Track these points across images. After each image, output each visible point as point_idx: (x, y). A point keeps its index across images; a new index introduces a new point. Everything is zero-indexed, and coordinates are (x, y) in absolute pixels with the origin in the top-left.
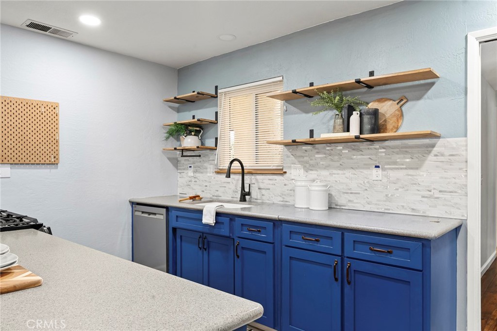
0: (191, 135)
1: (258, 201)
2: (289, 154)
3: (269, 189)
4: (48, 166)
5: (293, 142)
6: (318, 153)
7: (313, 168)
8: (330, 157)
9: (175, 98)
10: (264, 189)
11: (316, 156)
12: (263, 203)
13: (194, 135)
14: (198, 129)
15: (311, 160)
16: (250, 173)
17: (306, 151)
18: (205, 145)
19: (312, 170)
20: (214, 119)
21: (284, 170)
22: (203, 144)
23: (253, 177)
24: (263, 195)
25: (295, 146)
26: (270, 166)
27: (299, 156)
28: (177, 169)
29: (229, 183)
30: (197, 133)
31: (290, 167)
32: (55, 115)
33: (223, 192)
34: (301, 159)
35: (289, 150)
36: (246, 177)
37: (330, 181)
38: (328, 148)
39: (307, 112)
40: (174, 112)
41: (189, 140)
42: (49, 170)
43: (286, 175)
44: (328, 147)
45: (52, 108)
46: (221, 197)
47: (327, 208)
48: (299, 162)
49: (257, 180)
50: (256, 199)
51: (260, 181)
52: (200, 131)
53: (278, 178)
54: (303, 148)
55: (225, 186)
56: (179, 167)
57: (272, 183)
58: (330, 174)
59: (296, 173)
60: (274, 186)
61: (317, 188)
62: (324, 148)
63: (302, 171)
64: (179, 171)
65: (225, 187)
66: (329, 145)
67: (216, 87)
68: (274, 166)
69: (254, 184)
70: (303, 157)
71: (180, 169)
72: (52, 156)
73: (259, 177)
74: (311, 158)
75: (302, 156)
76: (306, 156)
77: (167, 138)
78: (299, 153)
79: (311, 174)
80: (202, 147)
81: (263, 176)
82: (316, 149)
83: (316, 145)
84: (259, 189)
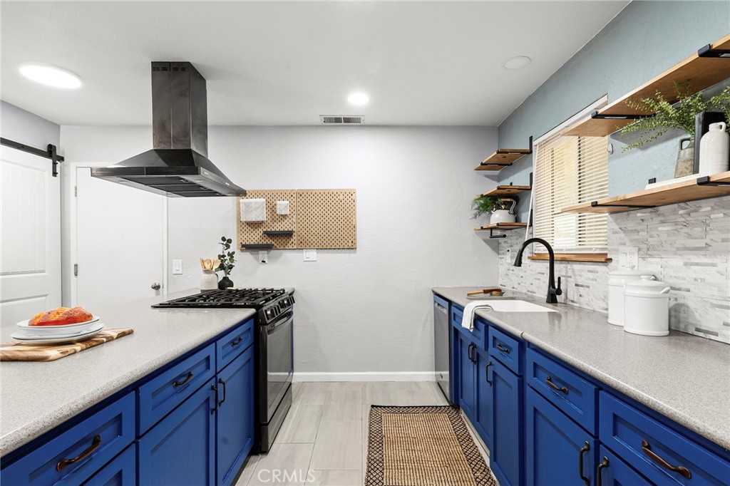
0: (501, 209)
1: (575, 304)
2: (616, 227)
3: (588, 287)
4: (348, 251)
5: (593, 206)
6: (662, 222)
7: (656, 252)
8: (685, 230)
9: (482, 164)
10: (582, 286)
11: (660, 229)
12: (580, 309)
13: (505, 209)
14: (509, 200)
15: (651, 236)
16: (563, 260)
17: (642, 220)
18: (520, 222)
19: (651, 256)
20: (528, 184)
21: (609, 257)
22: (517, 220)
23: (569, 266)
24: (580, 296)
25: (626, 213)
26: (591, 249)
27: (632, 231)
28: (498, 254)
29: (543, 274)
30: (508, 206)
31: (617, 250)
32: (352, 201)
33: (538, 288)
34: (635, 236)
35: (616, 220)
36: (556, 266)
37: (684, 279)
38: (681, 212)
39: (643, 147)
40: (494, 182)
41: (497, 216)
42: (348, 255)
43: (611, 265)
44: (682, 209)
45: (350, 195)
46: (535, 293)
47: (668, 332)
48: (632, 241)
49: (573, 271)
50: (573, 301)
51: (577, 273)
52: (511, 203)
53: (600, 268)
54: (639, 215)
55: (538, 277)
56: (500, 252)
57: (591, 277)
58: (686, 264)
59: (626, 260)
60: (594, 282)
61: (638, 292)
62: (675, 212)
63: (636, 257)
64: (500, 256)
65: (539, 279)
66: (682, 204)
67: (531, 139)
68: (596, 249)
69: (570, 277)
70: (637, 232)
71: (501, 254)
72: (350, 241)
73: (577, 267)
74: (651, 233)
75: (635, 230)
76: (643, 231)
78: (631, 225)
79: (651, 263)
80: (516, 224)
81: (581, 266)
82: (659, 215)
83: (661, 208)
84: (576, 285)
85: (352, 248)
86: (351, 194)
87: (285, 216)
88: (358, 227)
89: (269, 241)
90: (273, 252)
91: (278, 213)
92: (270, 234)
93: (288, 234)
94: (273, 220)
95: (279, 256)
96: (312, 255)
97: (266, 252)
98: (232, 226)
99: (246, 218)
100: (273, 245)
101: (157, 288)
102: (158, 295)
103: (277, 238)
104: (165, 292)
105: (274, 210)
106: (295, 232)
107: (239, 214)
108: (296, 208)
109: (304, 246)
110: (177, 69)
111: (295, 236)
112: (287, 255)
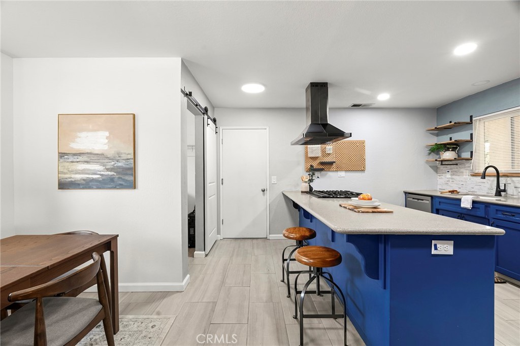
0: (449, 150)
4: (361, 172)
9: (436, 128)
13: (452, 151)
14: (455, 146)
18: (461, 157)
20: (469, 139)
22: (459, 156)
23: (509, 179)
28: (437, 173)
29: (484, 183)
30: (454, 149)
32: (363, 147)
33: (479, 189)
40: (434, 136)
41: (448, 154)
42: (361, 174)
49: (512, 181)
50: (512, 195)
51: (516, 181)
52: (456, 148)
64: (438, 175)
65: (480, 185)
67: (471, 117)
69: (510, 184)
71: (439, 173)
72: (362, 167)
77: (430, 154)
80: (459, 158)
84: (516, 187)
85: (363, 171)
86: (363, 142)
87: (329, 154)
88: (366, 160)
89: (321, 167)
90: (323, 172)
91: (327, 152)
92: (322, 163)
93: (331, 163)
94: (323, 156)
95: (326, 174)
96: (342, 174)
97: (319, 172)
98: (302, 159)
99: (310, 155)
100: (324, 169)
101: (263, 191)
102: (264, 195)
103: (326, 166)
104: (267, 193)
105: (323, 151)
106: (335, 162)
107: (307, 153)
108: (335, 150)
109: (339, 169)
110: (322, 86)
111: (334, 164)
112: (330, 174)
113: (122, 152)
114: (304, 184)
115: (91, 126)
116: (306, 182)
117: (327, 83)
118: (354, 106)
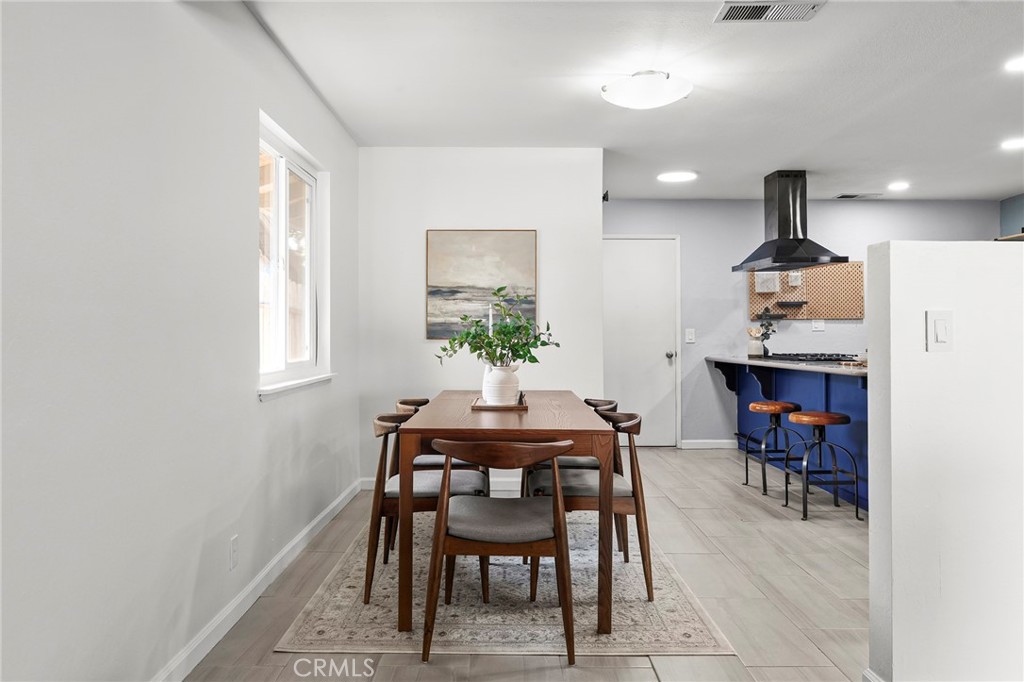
4: (856, 321)
42: (856, 325)
72: (858, 312)
85: (860, 319)
86: (858, 266)
87: (795, 287)
88: (865, 299)
89: (780, 312)
90: (782, 322)
91: (790, 284)
92: (781, 305)
93: (799, 305)
94: (784, 291)
95: (790, 325)
96: (820, 325)
97: (775, 322)
98: (743, 297)
99: (758, 289)
100: (785, 316)
101: (670, 356)
102: (671, 363)
103: (789, 309)
104: (678, 360)
105: (784, 282)
106: (806, 303)
107: (752, 285)
108: (806, 280)
109: (813, 316)
110: (796, 176)
111: (805, 307)
112: (796, 325)
113: (519, 285)
114: (754, 342)
115: (474, 249)
116: (757, 338)
117: (805, 171)
118: (842, 197)
